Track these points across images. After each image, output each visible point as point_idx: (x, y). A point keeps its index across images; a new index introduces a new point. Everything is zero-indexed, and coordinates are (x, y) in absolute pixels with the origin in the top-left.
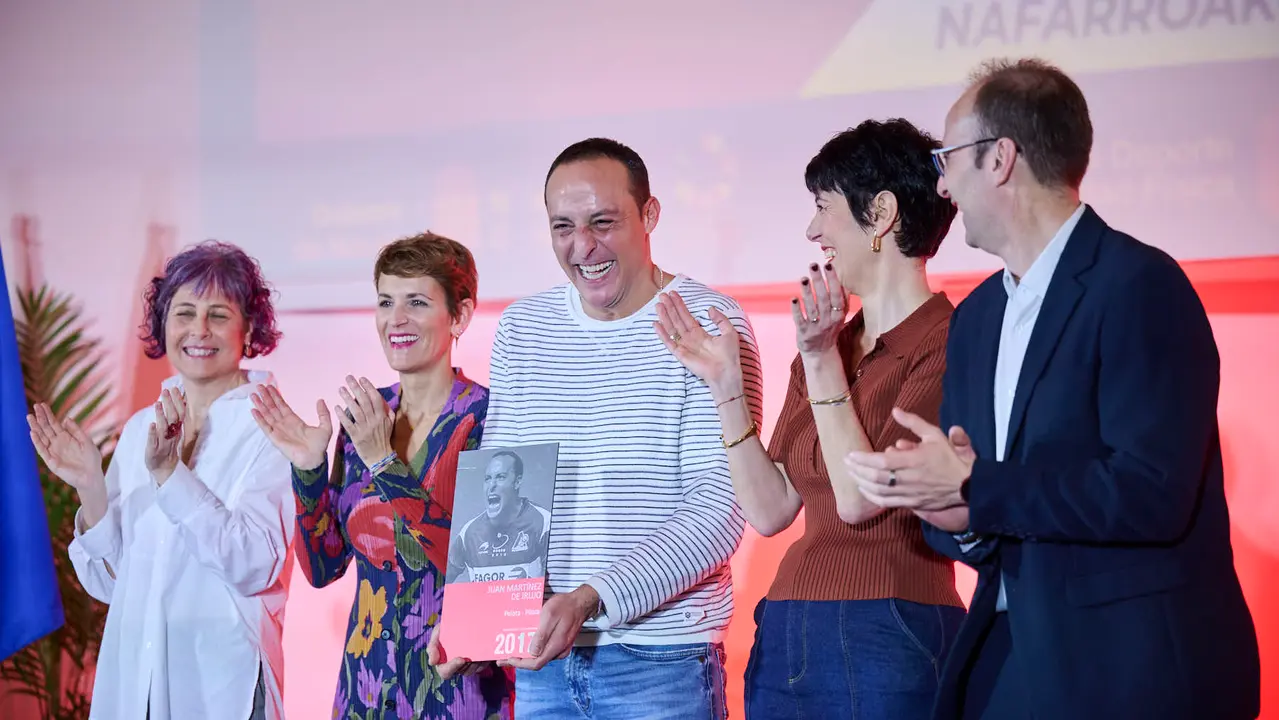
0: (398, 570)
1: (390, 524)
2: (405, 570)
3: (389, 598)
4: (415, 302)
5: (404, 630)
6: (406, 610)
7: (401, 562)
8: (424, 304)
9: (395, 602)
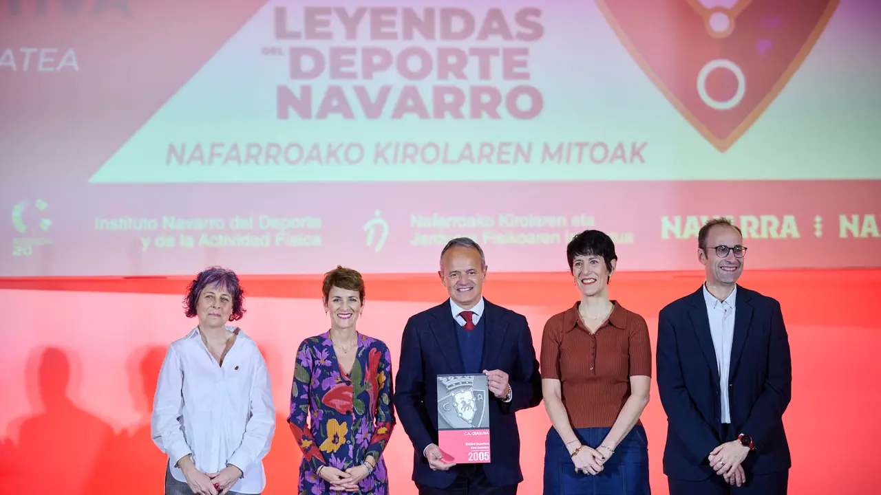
0: (353, 414)
1: (351, 395)
2: (356, 415)
3: (349, 426)
4: (351, 299)
5: (356, 440)
6: (356, 431)
7: (355, 412)
8: (355, 300)
9: (352, 428)
